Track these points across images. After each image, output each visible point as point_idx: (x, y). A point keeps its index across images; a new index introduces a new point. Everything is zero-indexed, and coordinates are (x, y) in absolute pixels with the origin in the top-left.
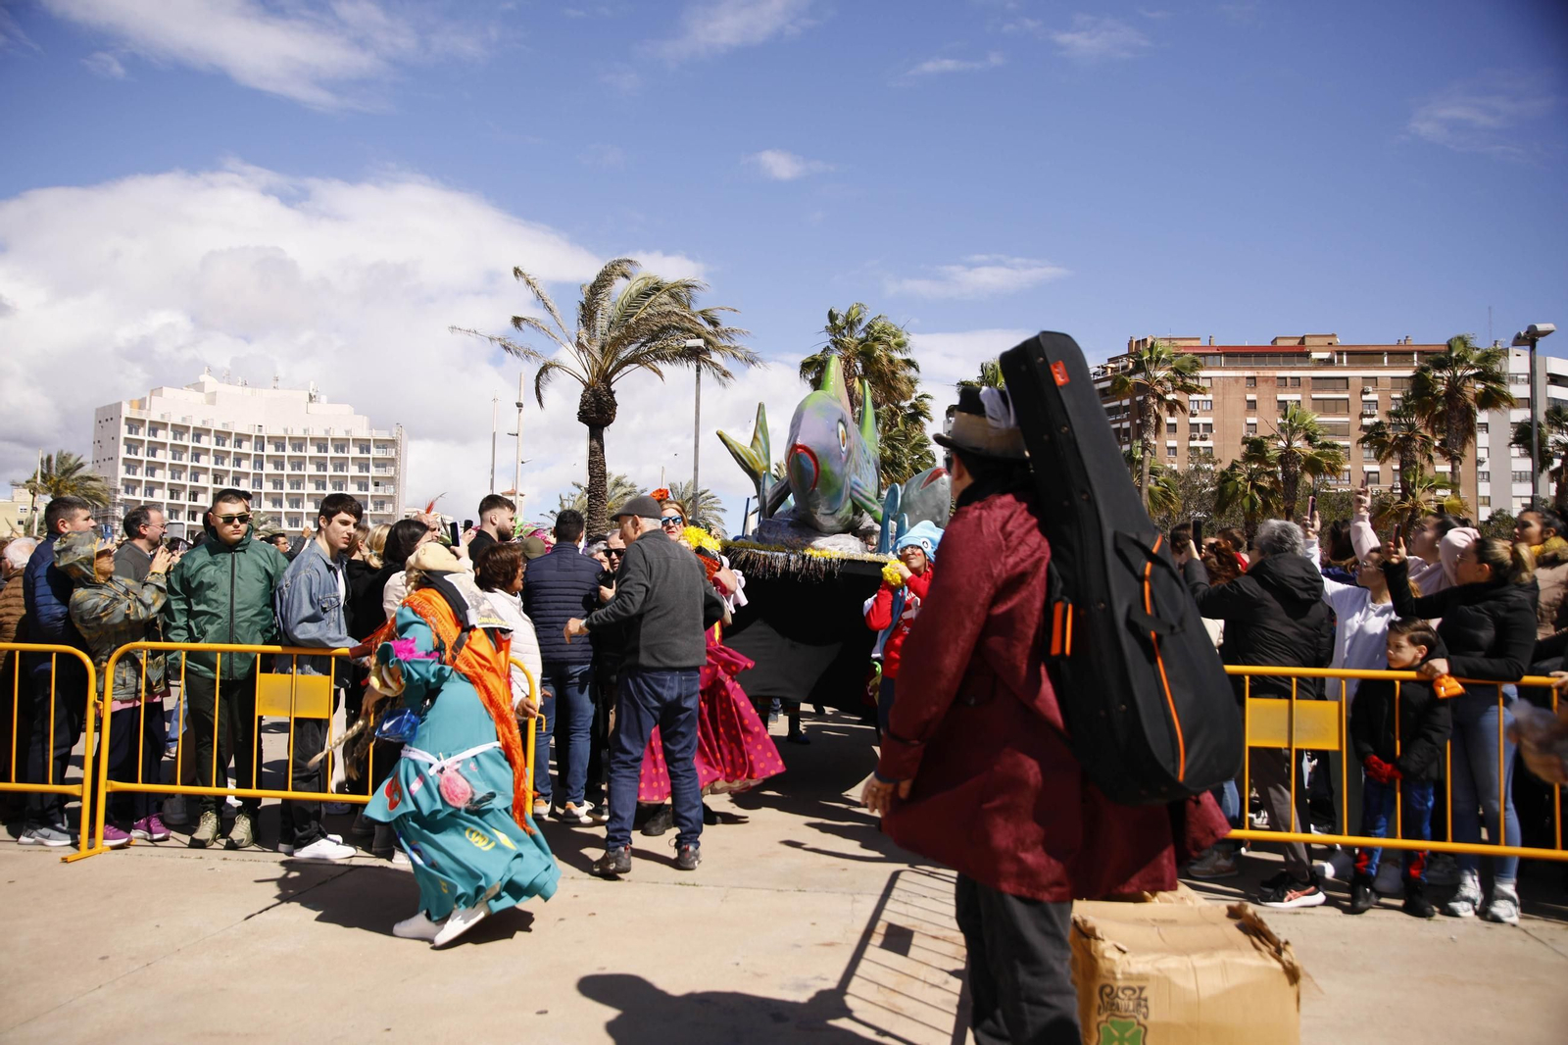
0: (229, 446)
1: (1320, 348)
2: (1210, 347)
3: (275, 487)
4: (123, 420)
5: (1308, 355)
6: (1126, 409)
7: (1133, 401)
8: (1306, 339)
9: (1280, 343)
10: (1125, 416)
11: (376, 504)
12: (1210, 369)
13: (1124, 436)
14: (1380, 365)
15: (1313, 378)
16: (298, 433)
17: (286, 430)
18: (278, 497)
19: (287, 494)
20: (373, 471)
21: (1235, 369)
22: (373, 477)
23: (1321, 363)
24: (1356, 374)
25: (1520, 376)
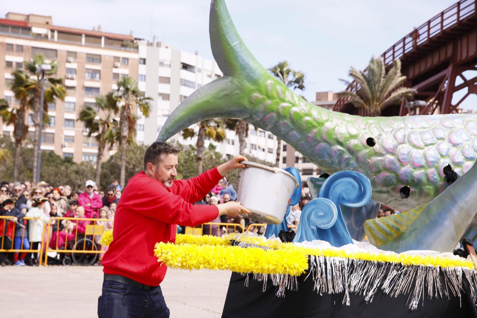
1: (39, 25)
5: (29, 29)
8: (31, 17)
9: (11, 17)
14: (79, 43)
15: (34, 48)
23: (39, 37)
24: (63, 48)
25: (165, 63)
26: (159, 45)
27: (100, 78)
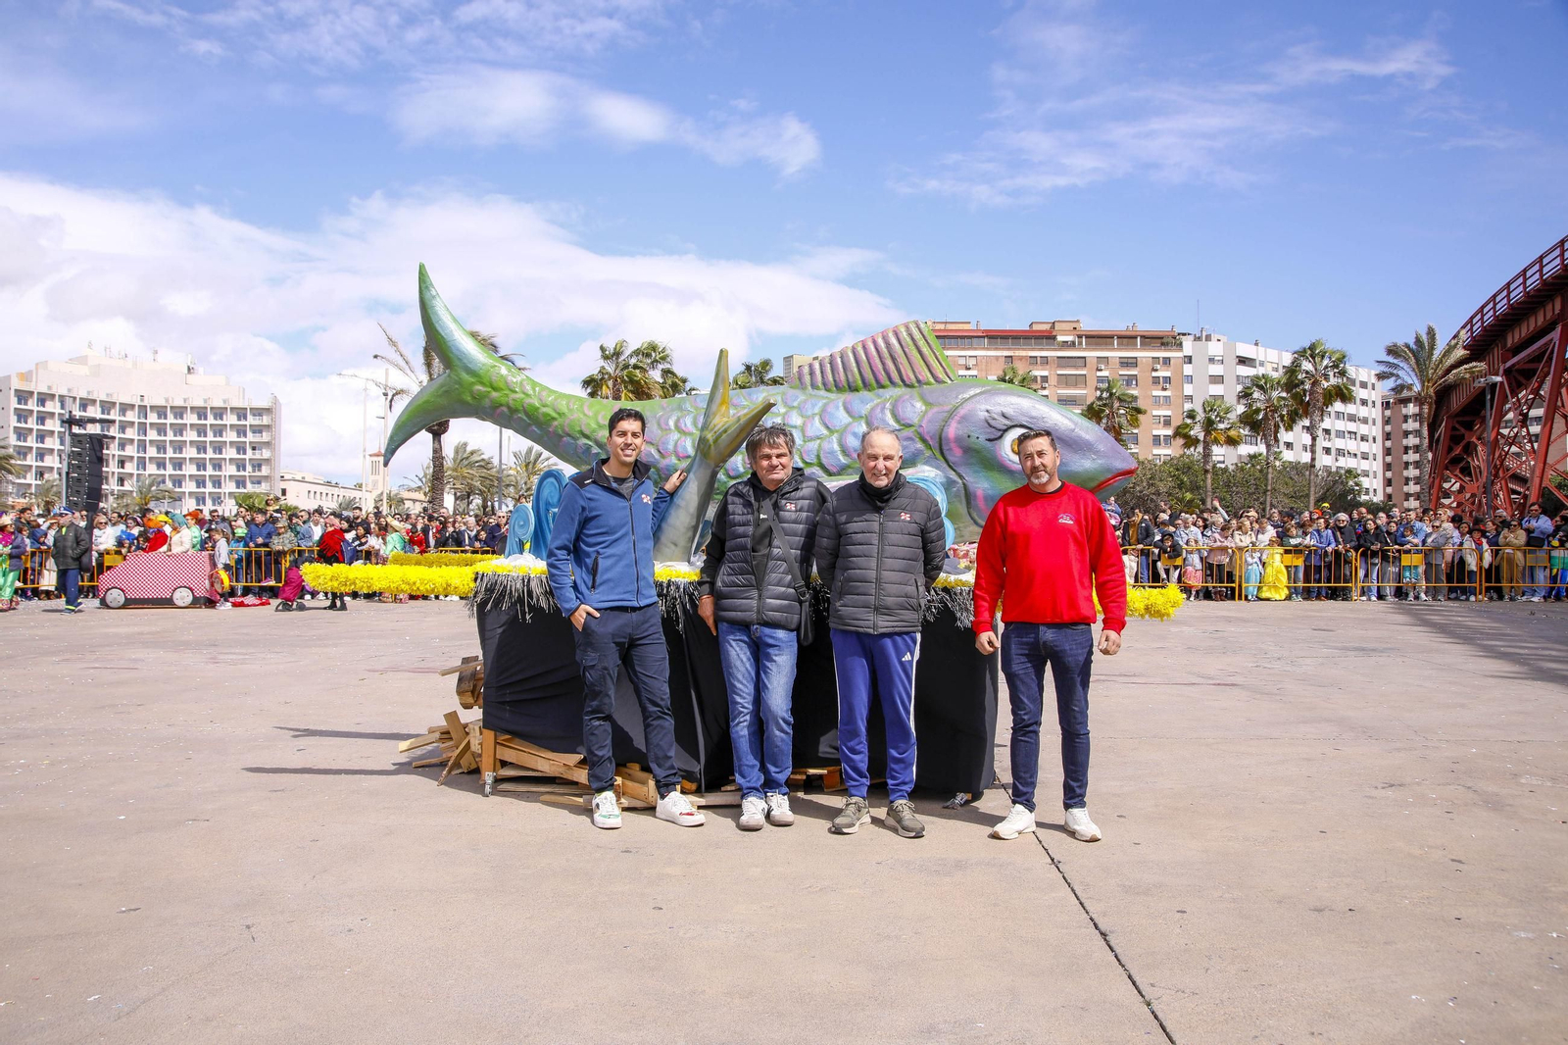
0: (115, 415)
1: (1065, 332)
2: (978, 330)
3: (159, 452)
4: (12, 392)
5: (1054, 338)
8: (1056, 324)
9: (1036, 327)
11: (253, 466)
12: (976, 349)
14: (1110, 347)
15: (1058, 357)
16: (179, 403)
17: (167, 400)
18: (161, 460)
19: (170, 458)
20: (250, 437)
21: (996, 349)
22: (250, 443)
23: (1065, 345)
24: (1092, 354)
25: (1216, 358)
26: (1208, 338)
27: (1137, 385)
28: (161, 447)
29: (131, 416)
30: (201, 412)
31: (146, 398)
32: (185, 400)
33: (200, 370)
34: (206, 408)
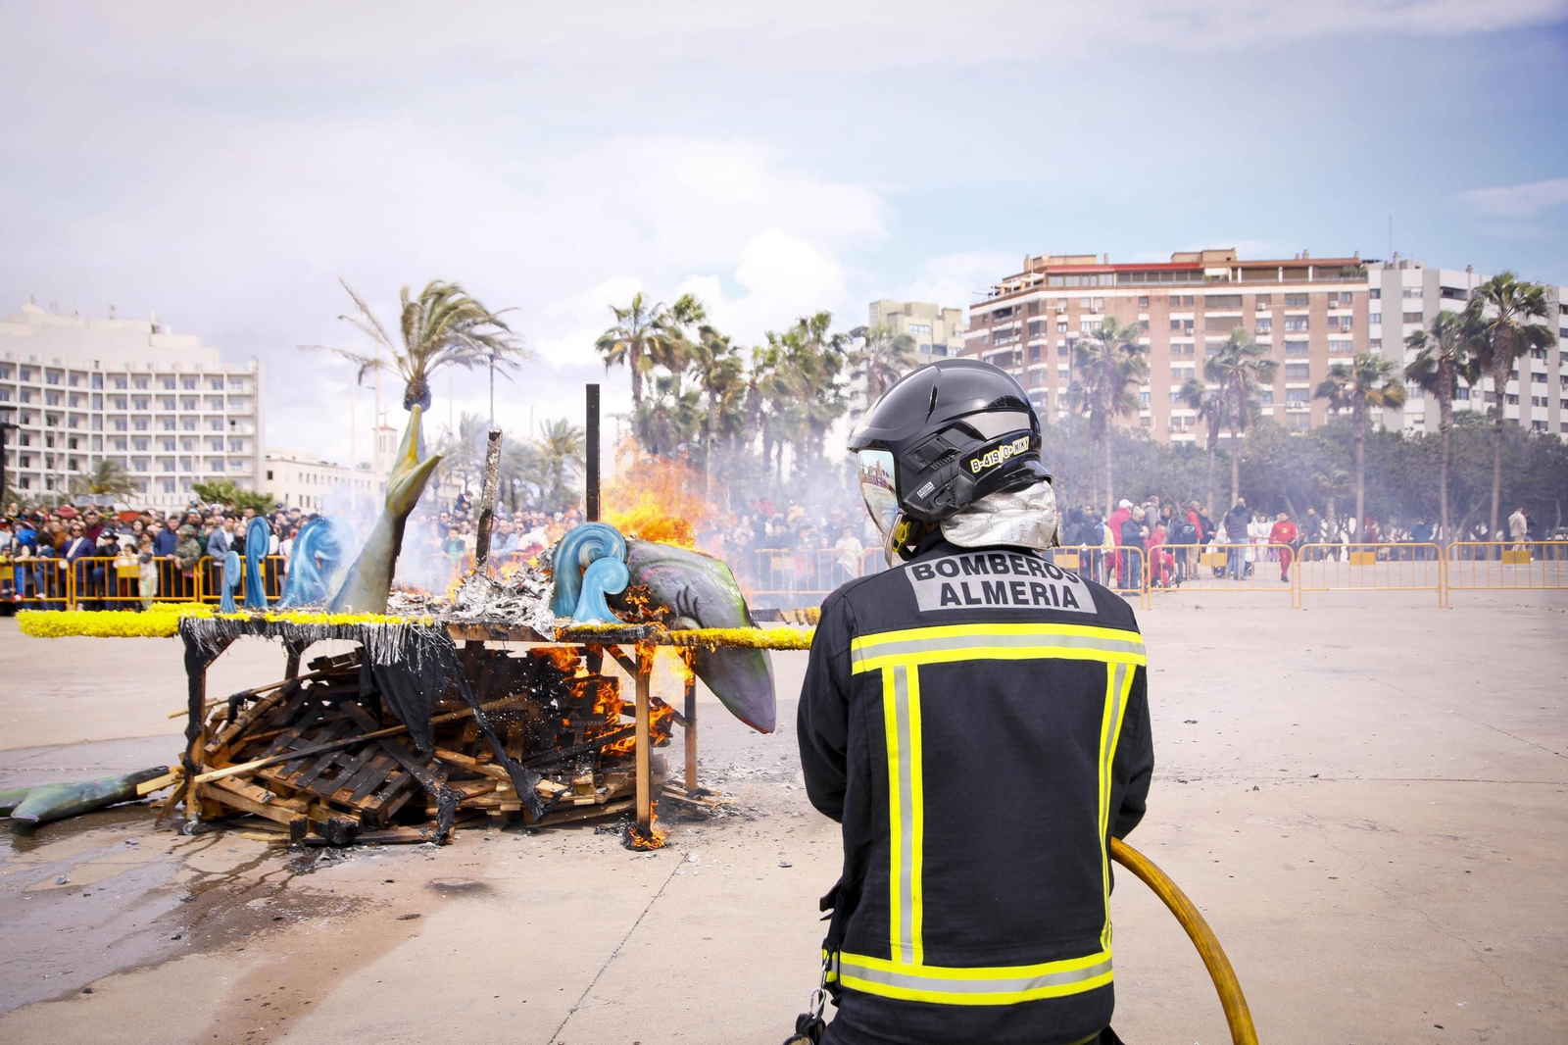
0: (64, 385)
1: (1215, 264)
2: (1106, 265)
3: (118, 428)
5: (1201, 271)
6: (1018, 331)
7: (1024, 323)
8: (1205, 255)
9: (1179, 260)
10: (1017, 338)
11: (233, 444)
12: (1102, 288)
13: (1017, 359)
14: (1274, 281)
15: (1207, 297)
16: (141, 369)
17: (127, 365)
18: (121, 439)
19: (132, 436)
20: (228, 409)
21: (1128, 288)
22: (229, 416)
23: (1216, 280)
24: (1250, 291)
25: (1413, 291)
26: (1403, 265)
27: (1308, 327)
28: (121, 423)
29: (84, 386)
30: (168, 379)
31: (101, 365)
32: (149, 366)
33: (167, 329)
34: (174, 375)
